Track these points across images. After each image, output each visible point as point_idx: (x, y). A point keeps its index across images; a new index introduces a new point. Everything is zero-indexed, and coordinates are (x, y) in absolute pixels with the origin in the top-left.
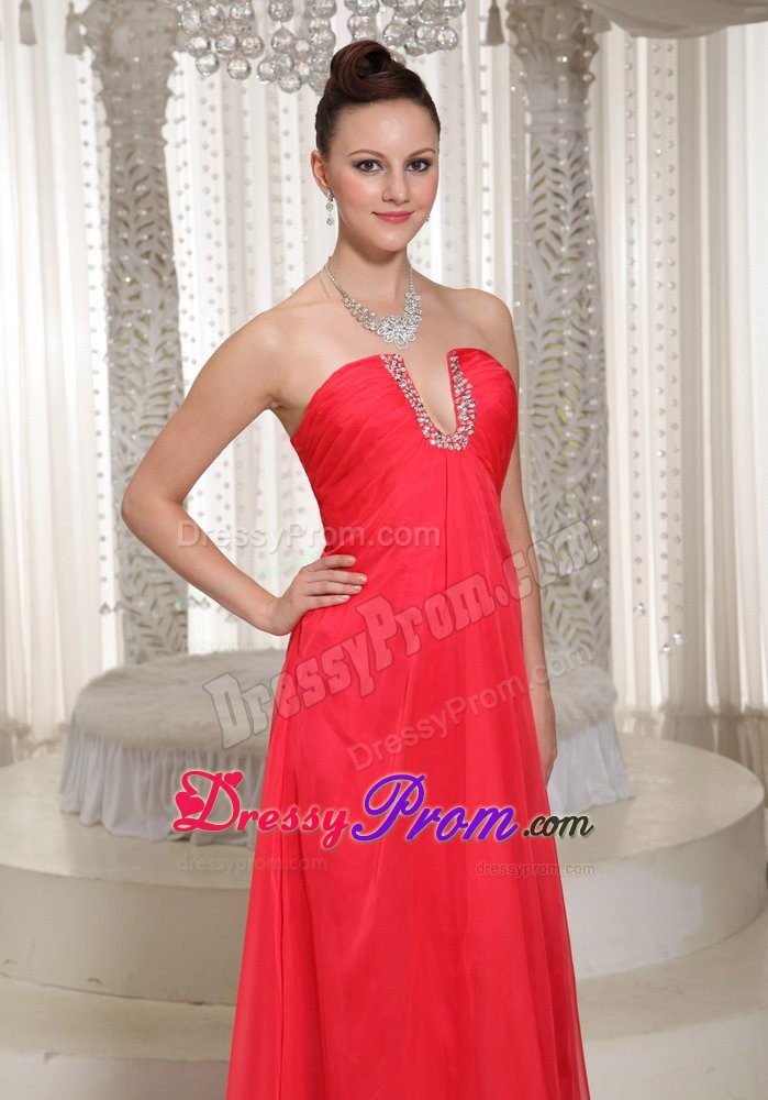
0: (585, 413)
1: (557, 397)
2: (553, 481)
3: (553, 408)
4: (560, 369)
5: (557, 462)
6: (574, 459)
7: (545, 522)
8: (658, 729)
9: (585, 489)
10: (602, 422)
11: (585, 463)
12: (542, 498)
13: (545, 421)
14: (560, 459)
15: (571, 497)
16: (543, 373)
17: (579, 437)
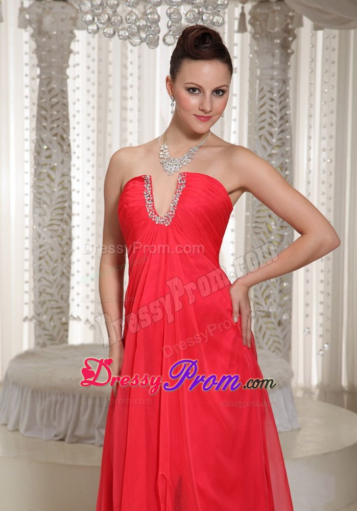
1: (268, 218)
3: (265, 224)
13: (261, 230)
17: (278, 239)
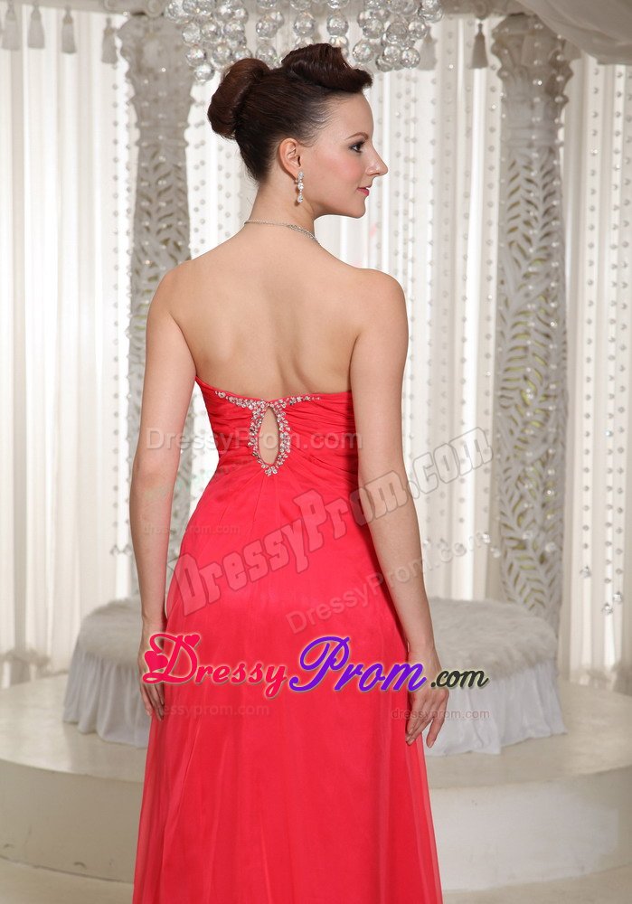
0: (547, 396)
1: (522, 381)
2: (515, 456)
3: (518, 391)
4: (526, 357)
5: (519, 439)
6: (534, 436)
7: (507, 491)
8: (611, 686)
9: (544, 465)
10: (561, 406)
11: (545, 440)
12: (506, 471)
13: (511, 402)
14: (522, 437)
15: (530, 469)
16: (510, 360)
17: (540, 418)
